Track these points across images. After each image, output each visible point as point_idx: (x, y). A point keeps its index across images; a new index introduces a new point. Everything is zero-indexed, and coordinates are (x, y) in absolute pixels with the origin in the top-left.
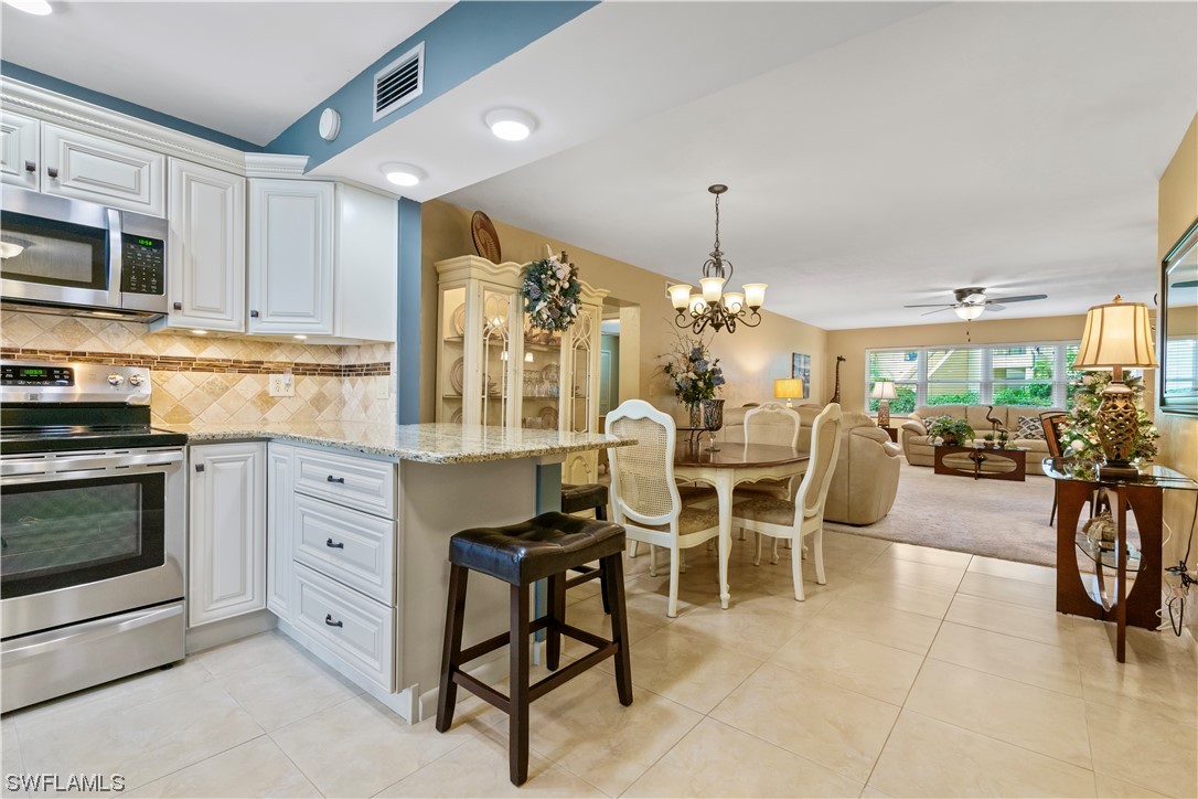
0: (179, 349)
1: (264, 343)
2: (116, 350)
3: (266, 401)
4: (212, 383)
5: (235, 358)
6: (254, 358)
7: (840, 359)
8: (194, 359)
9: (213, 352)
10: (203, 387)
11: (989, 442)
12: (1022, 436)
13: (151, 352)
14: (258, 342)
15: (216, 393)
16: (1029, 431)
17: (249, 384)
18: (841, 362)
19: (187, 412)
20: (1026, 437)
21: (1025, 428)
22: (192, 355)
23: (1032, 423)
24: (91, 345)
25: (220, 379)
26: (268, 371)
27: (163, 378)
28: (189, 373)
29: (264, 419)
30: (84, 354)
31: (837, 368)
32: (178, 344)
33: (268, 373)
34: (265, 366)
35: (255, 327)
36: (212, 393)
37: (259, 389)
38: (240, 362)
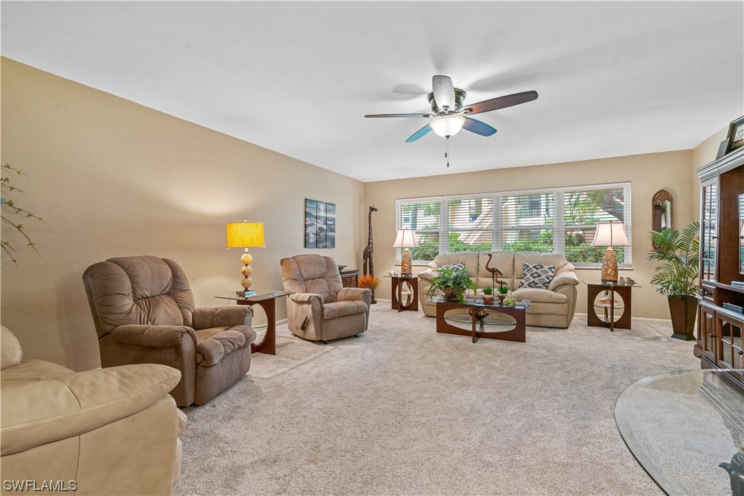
7: (372, 209)
11: (488, 296)
12: (526, 284)
16: (532, 279)
18: (373, 212)
20: (529, 285)
21: (528, 276)
23: (535, 270)
31: (370, 218)
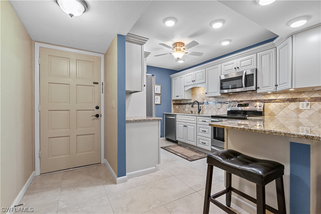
0: (272, 97)
1: (298, 92)
2: (259, 99)
3: (299, 111)
4: (281, 105)
5: (288, 98)
6: (294, 97)
8: (276, 99)
9: (281, 97)
10: (278, 107)
13: (266, 99)
14: (296, 92)
15: (282, 108)
17: (293, 106)
19: (274, 113)
22: (275, 98)
24: (254, 98)
25: (283, 104)
26: (300, 101)
27: (268, 105)
28: (275, 103)
29: (298, 117)
30: (253, 100)
32: (272, 96)
33: (300, 102)
34: (299, 99)
35: (279, 89)
36: (281, 108)
37: (296, 107)
38: (290, 99)
